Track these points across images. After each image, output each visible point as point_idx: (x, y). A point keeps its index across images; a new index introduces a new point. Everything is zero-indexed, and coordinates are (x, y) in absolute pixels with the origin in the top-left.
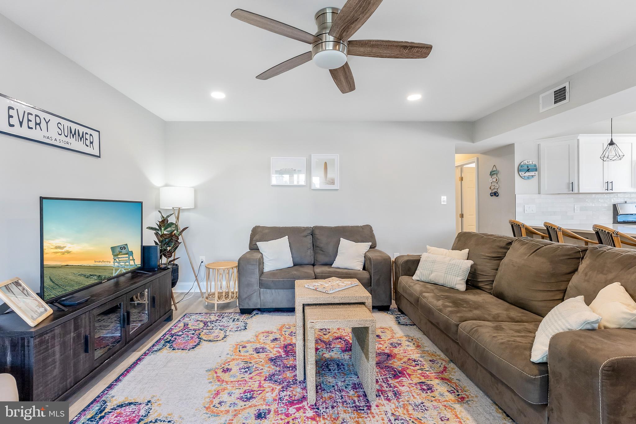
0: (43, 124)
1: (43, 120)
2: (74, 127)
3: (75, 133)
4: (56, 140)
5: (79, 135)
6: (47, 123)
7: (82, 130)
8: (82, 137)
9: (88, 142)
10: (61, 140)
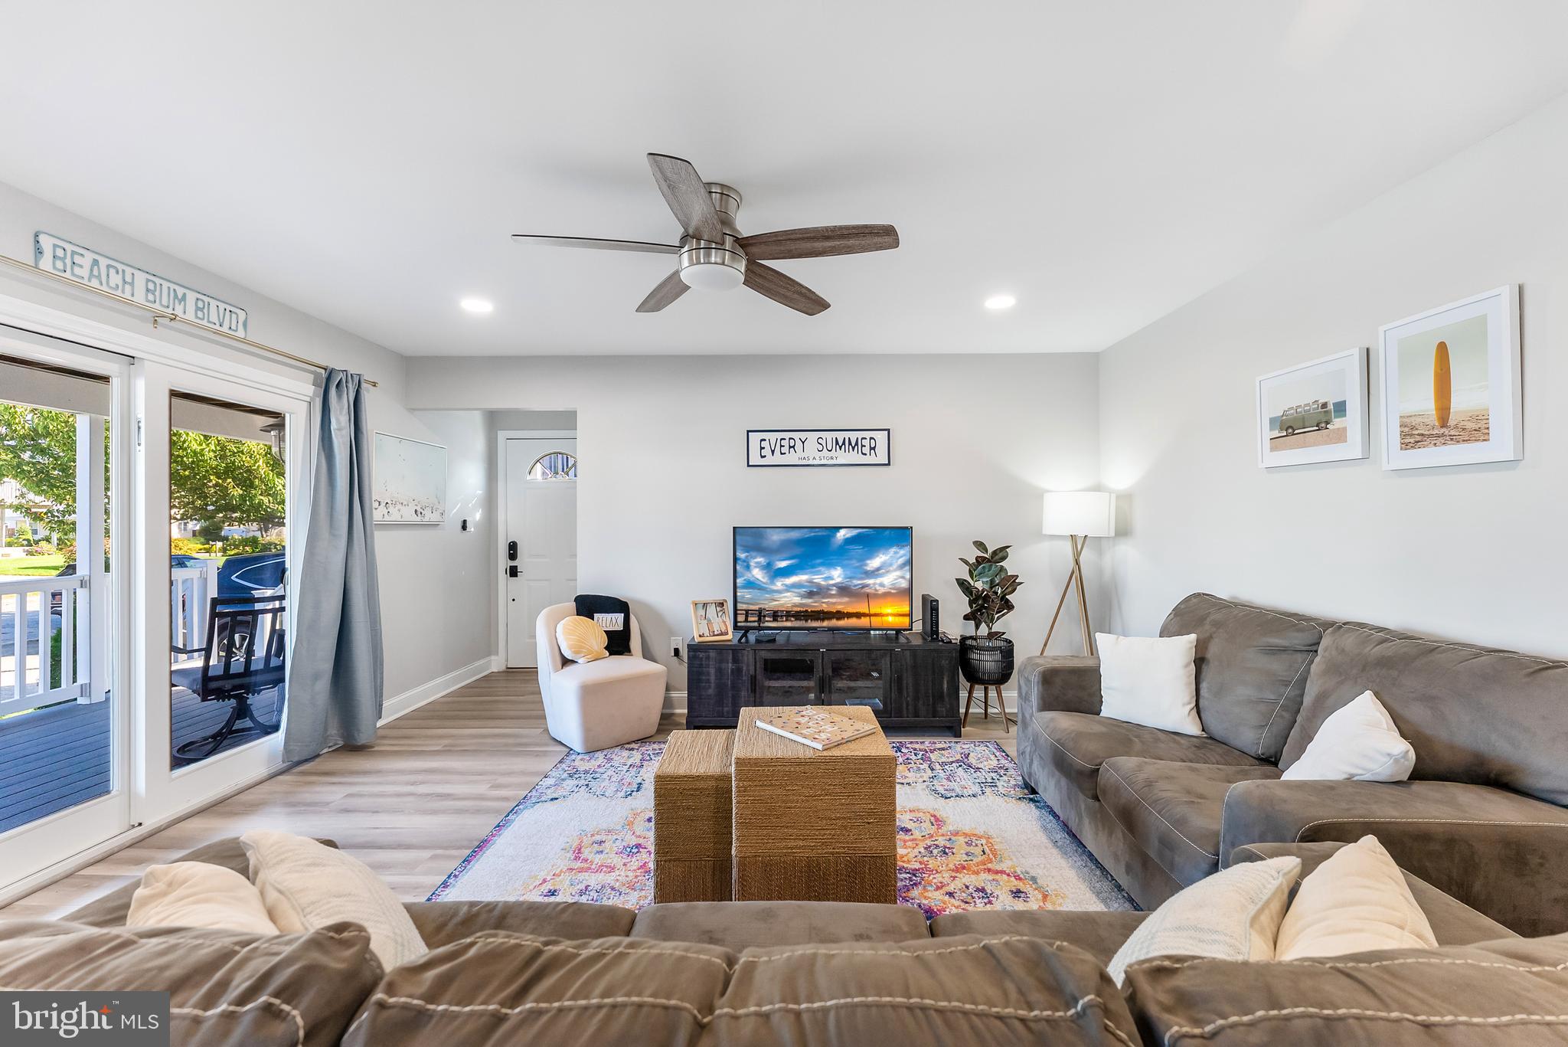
0: (799, 445)
1: (798, 441)
2: (840, 436)
3: (844, 443)
4: (814, 458)
5: (850, 443)
6: (803, 443)
7: (853, 436)
8: (854, 446)
9: (866, 450)
10: (824, 458)
